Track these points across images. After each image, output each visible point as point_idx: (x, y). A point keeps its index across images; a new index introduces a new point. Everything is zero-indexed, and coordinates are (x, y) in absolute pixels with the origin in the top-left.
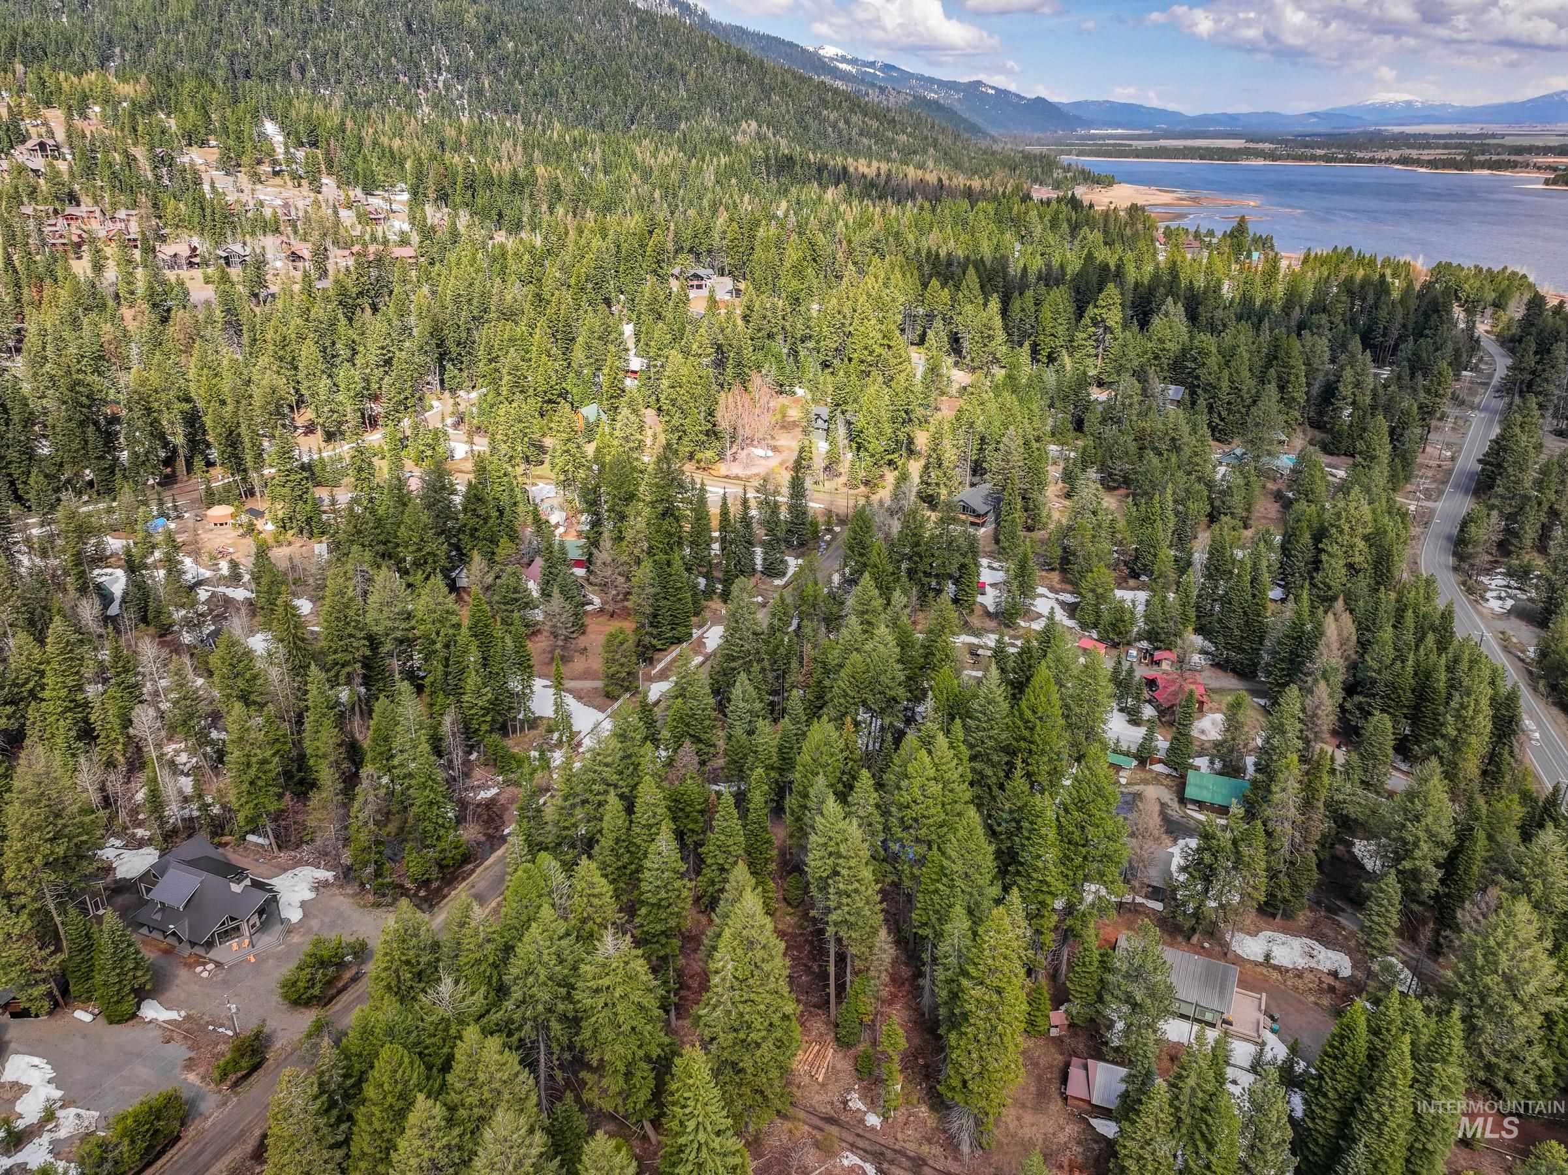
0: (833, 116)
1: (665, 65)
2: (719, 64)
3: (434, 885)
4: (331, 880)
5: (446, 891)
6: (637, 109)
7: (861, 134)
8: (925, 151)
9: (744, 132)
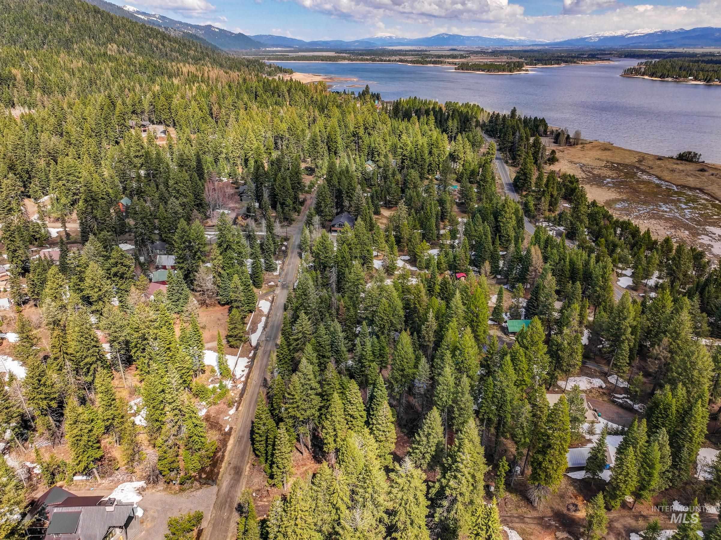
0: (155, 42)
1: (54, 13)
2: (84, 13)
3: (208, 469)
4: (145, 486)
5: (216, 470)
6: (45, 37)
7: (171, 51)
8: (204, 59)
9: (110, 50)
